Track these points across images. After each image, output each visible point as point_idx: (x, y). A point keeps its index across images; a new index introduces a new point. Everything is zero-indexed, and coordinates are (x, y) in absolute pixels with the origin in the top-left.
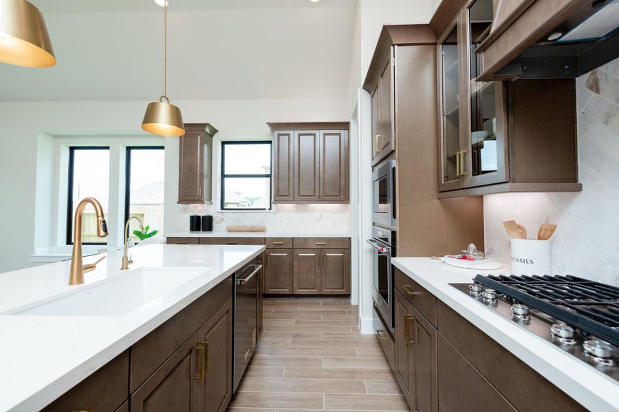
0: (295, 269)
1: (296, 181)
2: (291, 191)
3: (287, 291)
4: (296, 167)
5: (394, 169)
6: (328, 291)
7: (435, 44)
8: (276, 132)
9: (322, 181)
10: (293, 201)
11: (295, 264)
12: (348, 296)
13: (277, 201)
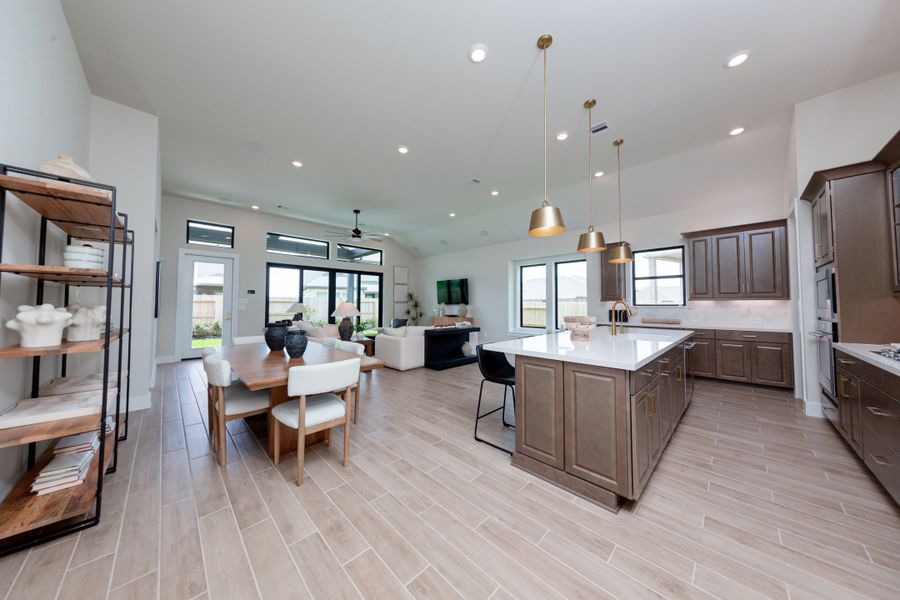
0: (719, 358)
1: (716, 279)
2: (710, 289)
3: (709, 375)
4: (715, 268)
5: (833, 275)
6: (759, 381)
7: (885, 171)
8: (692, 240)
9: (749, 279)
10: (713, 298)
11: (718, 352)
12: (790, 389)
13: (692, 298)
